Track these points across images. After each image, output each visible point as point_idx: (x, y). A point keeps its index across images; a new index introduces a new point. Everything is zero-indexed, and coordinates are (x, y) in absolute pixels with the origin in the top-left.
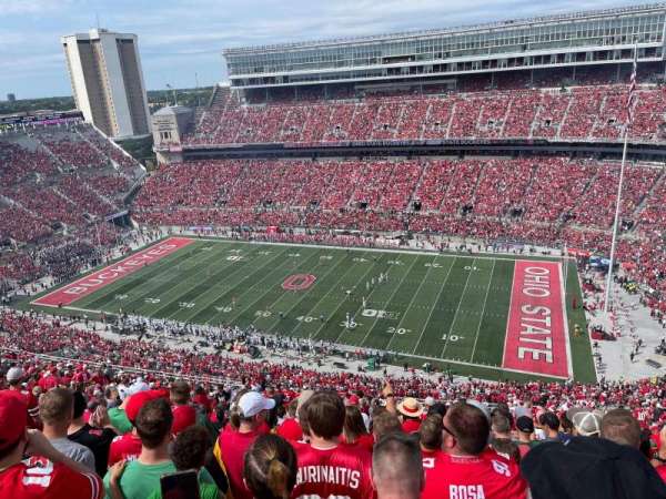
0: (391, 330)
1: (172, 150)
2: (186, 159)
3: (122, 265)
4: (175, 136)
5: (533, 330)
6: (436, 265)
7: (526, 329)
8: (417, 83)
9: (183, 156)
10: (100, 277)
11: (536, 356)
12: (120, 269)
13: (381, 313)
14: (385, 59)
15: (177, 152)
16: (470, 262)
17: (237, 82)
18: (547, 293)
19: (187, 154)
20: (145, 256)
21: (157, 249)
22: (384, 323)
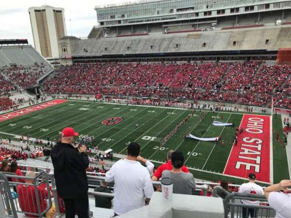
0: (156, 148)
4: (69, 50)
5: (249, 152)
6: (195, 115)
7: (244, 151)
9: (73, 61)
11: (248, 168)
13: (153, 139)
14: (178, 9)
15: (69, 58)
16: (216, 114)
17: (102, 23)
18: (261, 131)
19: (74, 60)
22: (153, 144)
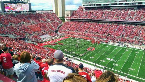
0: (114, 64)
1: (68, 19)
2: (71, 21)
3: (55, 40)
4: (69, 16)
6: (127, 50)
8: (127, 7)
10: (50, 42)
12: (54, 41)
13: (111, 60)
14: (119, 1)
15: (69, 19)
16: (137, 51)
17: (84, 5)
20: (60, 39)
21: (62, 38)
22: (112, 62)
